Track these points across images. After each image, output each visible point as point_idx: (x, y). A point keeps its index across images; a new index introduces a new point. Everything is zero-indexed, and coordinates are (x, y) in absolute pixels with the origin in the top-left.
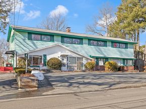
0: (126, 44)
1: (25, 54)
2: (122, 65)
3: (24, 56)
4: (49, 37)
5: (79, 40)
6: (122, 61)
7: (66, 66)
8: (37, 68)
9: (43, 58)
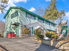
0: (54, 25)
9: (32, 29)
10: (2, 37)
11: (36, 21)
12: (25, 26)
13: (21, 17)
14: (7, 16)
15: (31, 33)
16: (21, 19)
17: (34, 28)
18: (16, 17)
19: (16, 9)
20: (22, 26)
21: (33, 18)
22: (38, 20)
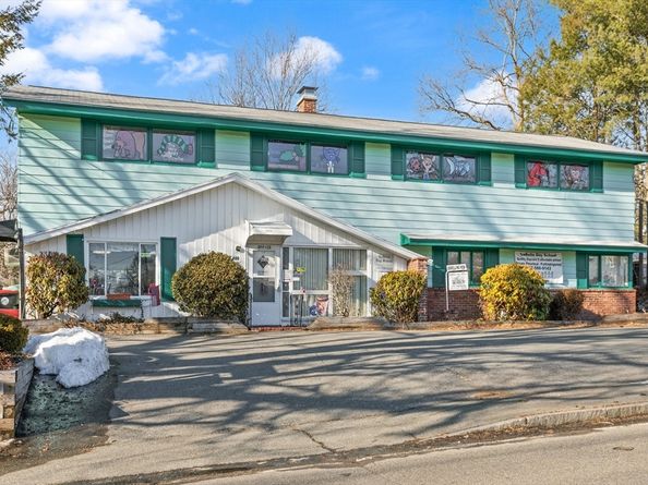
0: (594, 163)
1: (70, 237)
2: (573, 284)
3: (62, 249)
4: (189, 140)
5: (343, 153)
6: (572, 263)
7: (279, 298)
8: (127, 313)
9: (158, 260)
22: (258, 162)
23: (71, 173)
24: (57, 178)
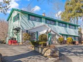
0: (75, 26)
9: (36, 34)
10: (4, 43)
11: (43, 24)
12: (27, 31)
13: (22, 21)
14: (10, 19)
15: (35, 39)
16: (22, 23)
17: (40, 33)
18: (18, 21)
19: (18, 12)
20: (22, 31)
21: (39, 20)
22: (46, 22)
23: (27, 22)
24: (26, 22)
